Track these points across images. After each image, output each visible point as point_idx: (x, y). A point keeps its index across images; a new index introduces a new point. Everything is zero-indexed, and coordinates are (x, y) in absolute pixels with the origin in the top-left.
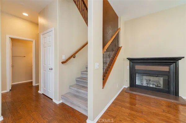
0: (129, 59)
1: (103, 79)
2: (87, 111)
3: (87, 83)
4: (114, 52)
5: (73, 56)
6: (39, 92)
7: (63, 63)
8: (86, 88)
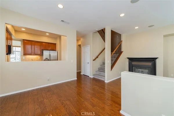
0: (128, 58)
1: (111, 68)
2: (105, 79)
3: (105, 70)
4: (118, 54)
5: (97, 57)
6: (81, 74)
7: (94, 60)
8: (105, 72)
